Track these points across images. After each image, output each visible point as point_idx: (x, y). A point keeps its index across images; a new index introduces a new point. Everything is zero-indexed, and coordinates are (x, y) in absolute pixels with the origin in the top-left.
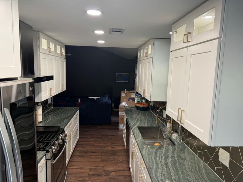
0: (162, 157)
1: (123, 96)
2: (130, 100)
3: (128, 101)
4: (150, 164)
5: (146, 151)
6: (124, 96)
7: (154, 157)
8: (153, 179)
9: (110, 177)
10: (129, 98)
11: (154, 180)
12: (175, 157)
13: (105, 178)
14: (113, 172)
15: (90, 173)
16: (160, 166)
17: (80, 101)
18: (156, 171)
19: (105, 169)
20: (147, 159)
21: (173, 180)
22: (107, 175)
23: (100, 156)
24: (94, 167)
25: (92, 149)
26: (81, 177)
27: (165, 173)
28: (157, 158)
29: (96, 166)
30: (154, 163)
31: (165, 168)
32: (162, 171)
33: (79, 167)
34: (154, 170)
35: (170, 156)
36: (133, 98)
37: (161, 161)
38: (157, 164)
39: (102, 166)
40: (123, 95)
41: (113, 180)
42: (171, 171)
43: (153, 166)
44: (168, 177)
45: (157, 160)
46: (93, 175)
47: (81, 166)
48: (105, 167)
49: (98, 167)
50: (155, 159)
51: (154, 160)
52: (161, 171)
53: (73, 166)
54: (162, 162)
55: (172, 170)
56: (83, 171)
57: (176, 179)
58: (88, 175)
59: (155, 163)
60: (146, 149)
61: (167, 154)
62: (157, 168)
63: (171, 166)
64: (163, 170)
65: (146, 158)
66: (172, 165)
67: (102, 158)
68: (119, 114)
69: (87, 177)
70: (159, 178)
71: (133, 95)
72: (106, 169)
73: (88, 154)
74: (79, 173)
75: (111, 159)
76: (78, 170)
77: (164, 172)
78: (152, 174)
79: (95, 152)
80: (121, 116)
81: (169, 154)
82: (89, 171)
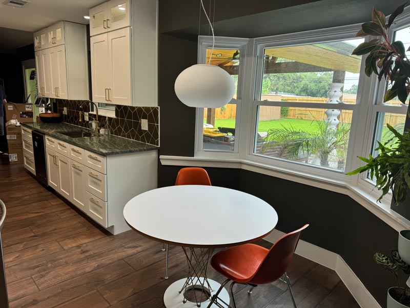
1: (9, 109)
2: (25, 116)
3: (21, 117)
6: (12, 109)
10: (21, 113)
36: (28, 112)
40: (10, 107)
68: (8, 138)
71: (28, 107)
80: (12, 142)
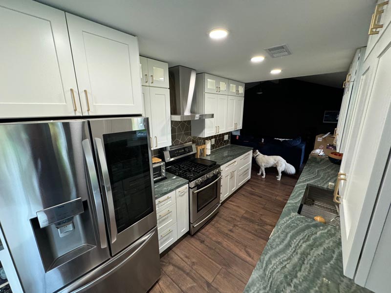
0: (308, 240)
2: (330, 148)
3: (327, 148)
4: (277, 240)
5: (287, 221)
6: (321, 141)
7: (293, 234)
8: (260, 261)
9: (263, 229)
10: (328, 145)
11: (260, 265)
12: (334, 252)
13: (257, 227)
14: (270, 225)
15: (245, 215)
16: (289, 252)
17: (263, 141)
18: (276, 255)
19: (261, 218)
20: (278, 231)
21: (292, 285)
22: (261, 226)
23: (265, 203)
24: (251, 211)
25: (260, 192)
26: (234, 215)
27: (287, 266)
28: (297, 238)
29: (254, 212)
30: (283, 242)
31: (295, 259)
32: (286, 260)
33: (237, 205)
34: (274, 251)
35: (325, 246)
37: (300, 244)
38: (289, 245)
39: (261, 213)
40: (319, 139)
41: (264, 233)
42: (303, 269)
43: (278, 245)
44: (287, 273)
45: (295, 241)
46: (246, 219)
47: (239, 205)
48: (263, 216)
49: (256, 213)
50: (293, 237)
51: (288, 238)
52: (285, 258)
53: (233, 202)
54: (299, 247)
55: (306, 268)
56: (239, 210)
57: (299, 287)
58: (241, 216)
59: (286, 242)
60: (290, 218)
61: (322, 240)
62: (283, 251)
63: (311, 262)
64: (289, 258)
65: (280, 229)
66: (315, 260)
67: (266, 206)
69: (239, 217)
70: (270, 266)
72: (263, 218)
73: (253, 197)
74: (234, 211)
75: (276, 211)
76: (235, 208)
77: (288, 263)
78: (266, 254)
79: (261, 197)
81: (327, 241)
82: (245, 213)
